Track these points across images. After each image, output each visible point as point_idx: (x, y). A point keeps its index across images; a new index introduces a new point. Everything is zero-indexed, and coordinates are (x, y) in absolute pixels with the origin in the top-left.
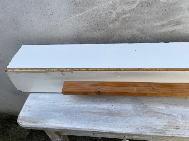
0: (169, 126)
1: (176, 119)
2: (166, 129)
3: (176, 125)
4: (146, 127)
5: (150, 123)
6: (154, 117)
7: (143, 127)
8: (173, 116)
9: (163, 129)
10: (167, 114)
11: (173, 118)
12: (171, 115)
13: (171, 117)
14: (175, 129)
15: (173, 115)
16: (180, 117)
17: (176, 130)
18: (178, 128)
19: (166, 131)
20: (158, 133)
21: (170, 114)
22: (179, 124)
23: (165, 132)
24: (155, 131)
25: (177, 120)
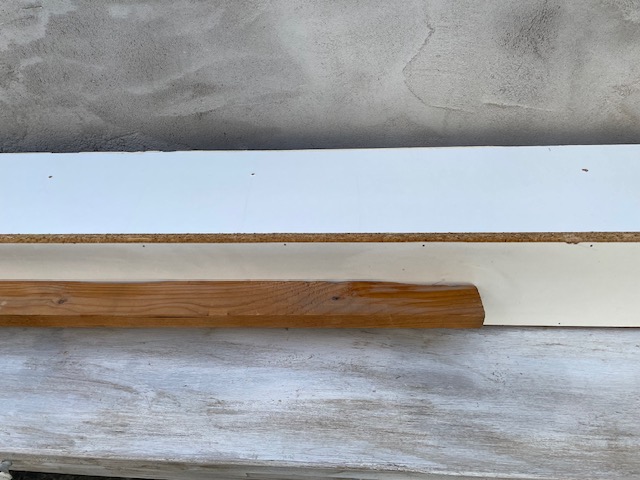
0: (98, 424)
1: (134, 400)
2: (81, 435)
3: (119, 422)
4: (23, 428)
5: (44, 415)
6: (70, 396)
7: (16, 428)
8: (131, 392)
9: (72, 434)
10: (117, 387)
11: (129, 396)
12: (128, 389)
13: (124, 394)
14: (108, 432)
15: (134, 387)
16: (152, 394)
17: (109, 437)
18: (121, 429)
19: (76, 441)
20: (47, 446)
21: (127, 383)
22: (131, 417)
23: (72, 444)
24: (42, 441)
25: (135, 406)
